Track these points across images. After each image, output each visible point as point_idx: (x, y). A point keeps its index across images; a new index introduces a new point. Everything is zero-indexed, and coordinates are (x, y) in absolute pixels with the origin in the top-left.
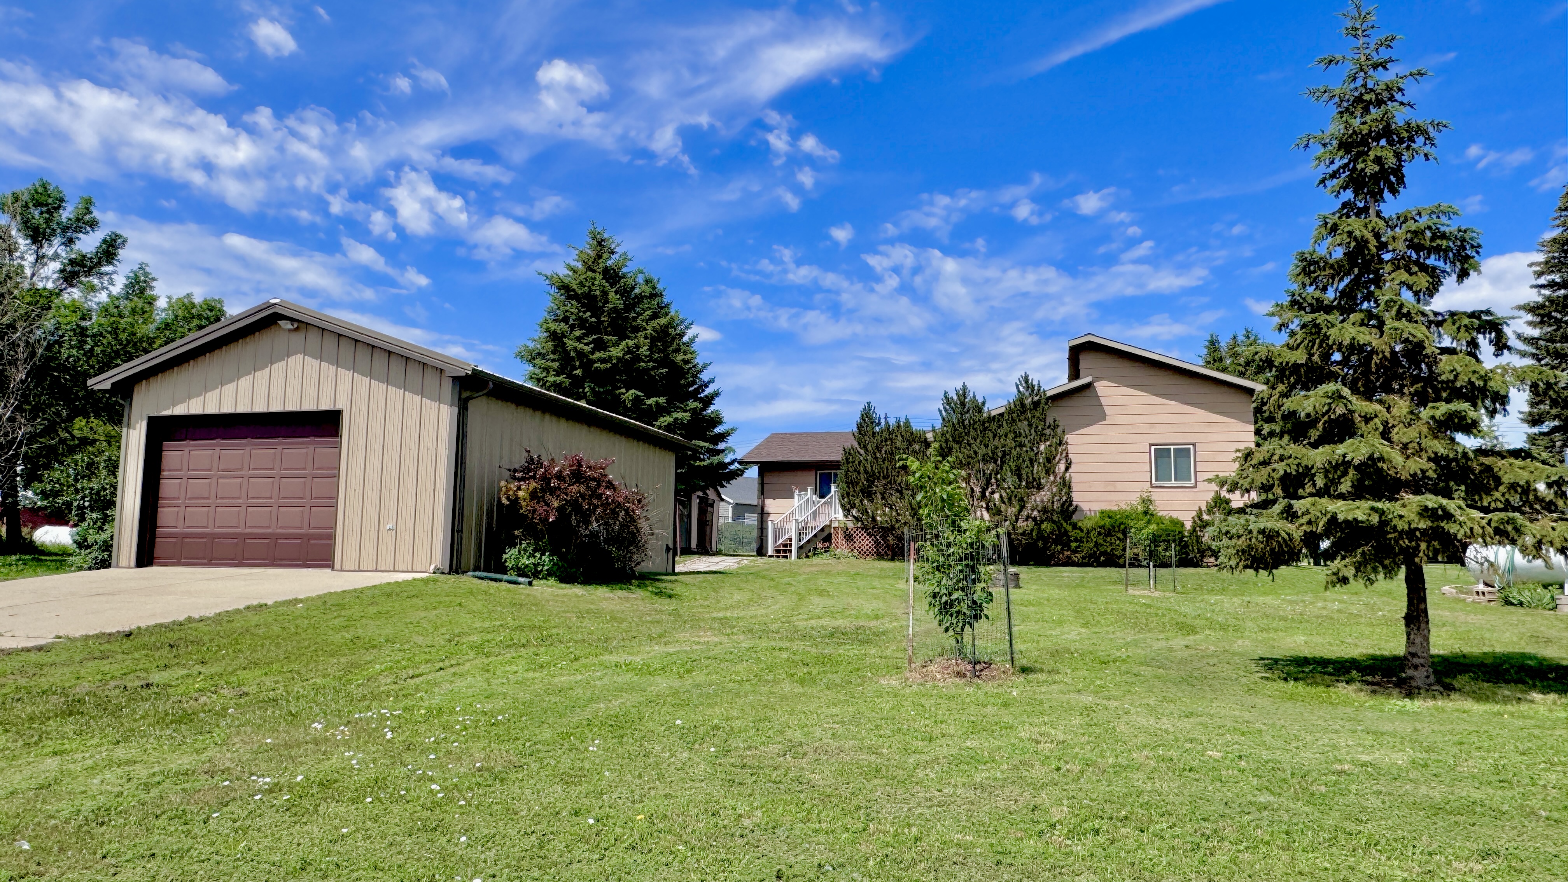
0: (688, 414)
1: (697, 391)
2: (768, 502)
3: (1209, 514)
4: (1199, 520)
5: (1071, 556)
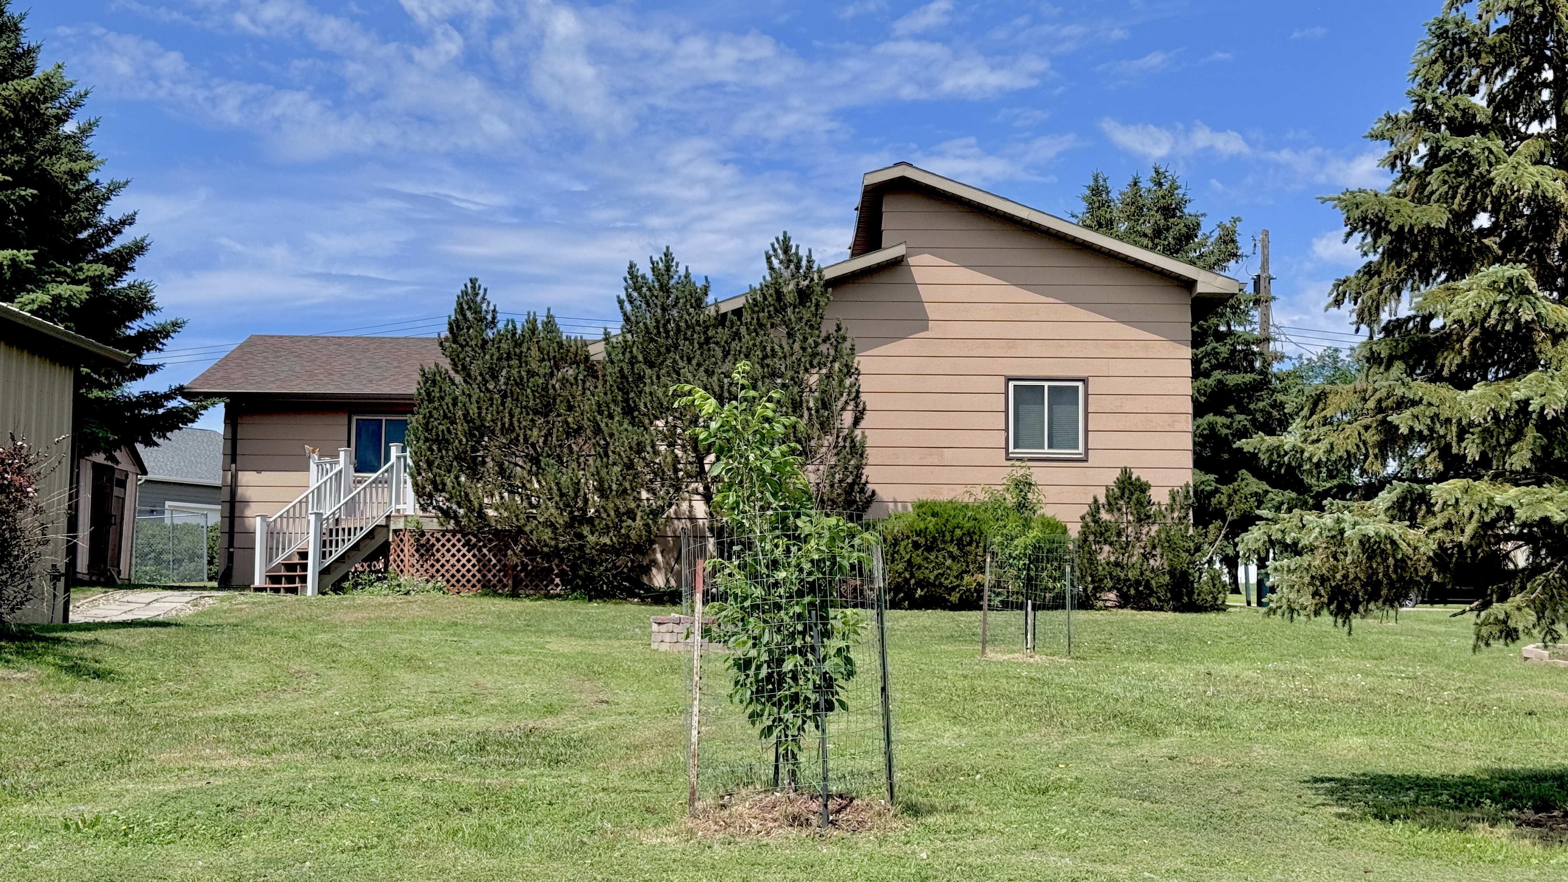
0: (85, 288)
1: (95, 241)
2: (246, 478)
3: (1110, 511)
4: (1094, 521)
5: (861, 588)
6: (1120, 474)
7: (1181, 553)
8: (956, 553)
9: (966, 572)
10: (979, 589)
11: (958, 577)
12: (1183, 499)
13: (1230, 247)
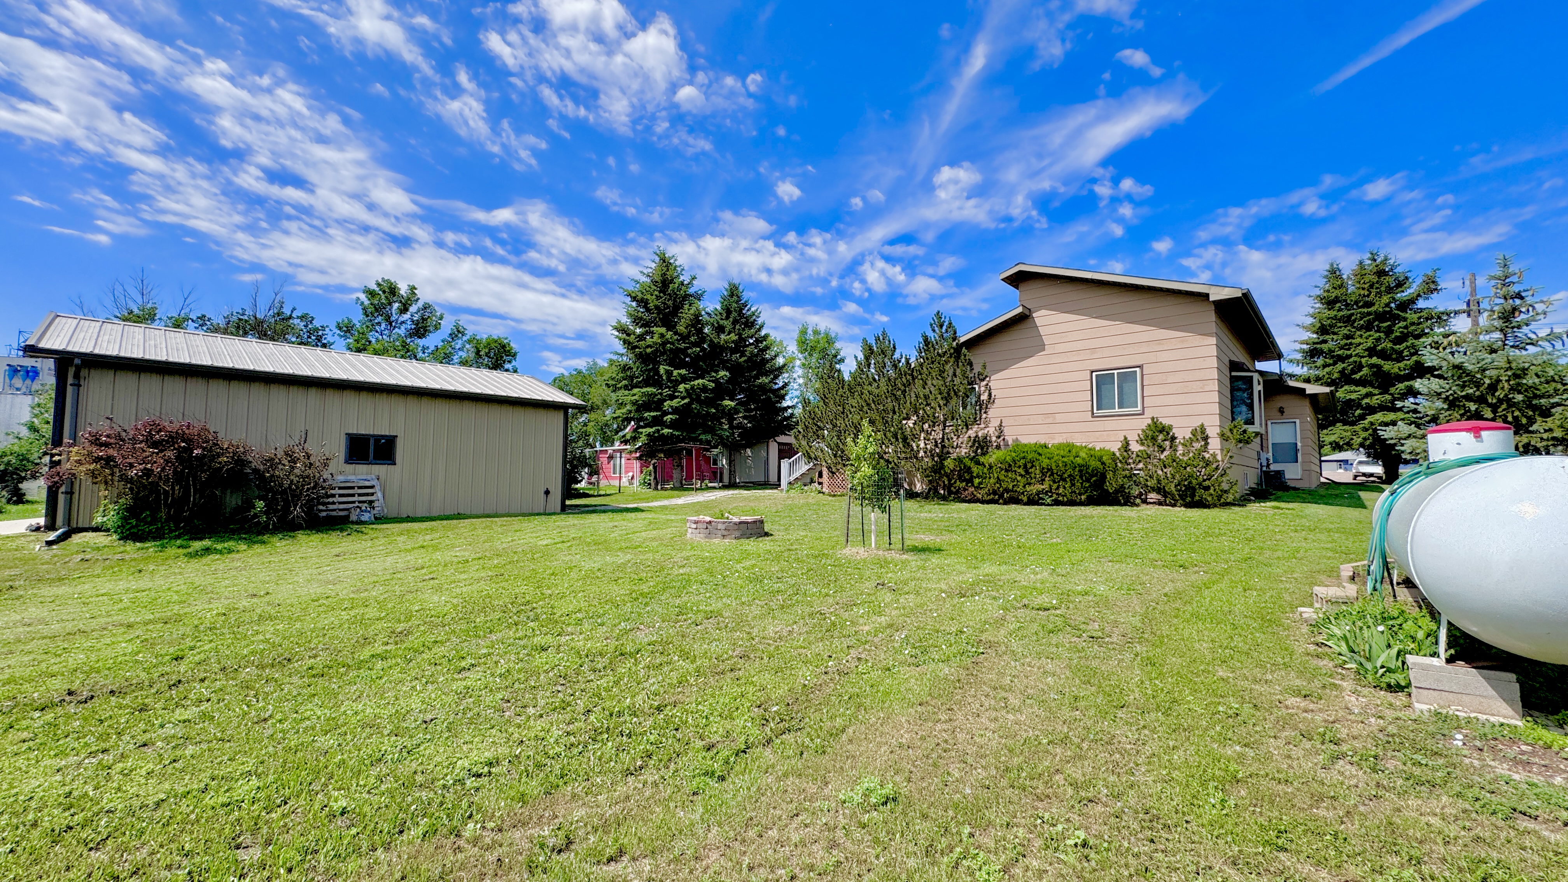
3: (1143, 444)
4: (1126, 451)
5: (975, 493)
6: (1150, 421)
7: (1188, 469)
8: (1023, 473)
9: (1030, 484)
10: (1038, 493)
11: (1024, 487)
12: (1200, 433)
13: (1433, 286)
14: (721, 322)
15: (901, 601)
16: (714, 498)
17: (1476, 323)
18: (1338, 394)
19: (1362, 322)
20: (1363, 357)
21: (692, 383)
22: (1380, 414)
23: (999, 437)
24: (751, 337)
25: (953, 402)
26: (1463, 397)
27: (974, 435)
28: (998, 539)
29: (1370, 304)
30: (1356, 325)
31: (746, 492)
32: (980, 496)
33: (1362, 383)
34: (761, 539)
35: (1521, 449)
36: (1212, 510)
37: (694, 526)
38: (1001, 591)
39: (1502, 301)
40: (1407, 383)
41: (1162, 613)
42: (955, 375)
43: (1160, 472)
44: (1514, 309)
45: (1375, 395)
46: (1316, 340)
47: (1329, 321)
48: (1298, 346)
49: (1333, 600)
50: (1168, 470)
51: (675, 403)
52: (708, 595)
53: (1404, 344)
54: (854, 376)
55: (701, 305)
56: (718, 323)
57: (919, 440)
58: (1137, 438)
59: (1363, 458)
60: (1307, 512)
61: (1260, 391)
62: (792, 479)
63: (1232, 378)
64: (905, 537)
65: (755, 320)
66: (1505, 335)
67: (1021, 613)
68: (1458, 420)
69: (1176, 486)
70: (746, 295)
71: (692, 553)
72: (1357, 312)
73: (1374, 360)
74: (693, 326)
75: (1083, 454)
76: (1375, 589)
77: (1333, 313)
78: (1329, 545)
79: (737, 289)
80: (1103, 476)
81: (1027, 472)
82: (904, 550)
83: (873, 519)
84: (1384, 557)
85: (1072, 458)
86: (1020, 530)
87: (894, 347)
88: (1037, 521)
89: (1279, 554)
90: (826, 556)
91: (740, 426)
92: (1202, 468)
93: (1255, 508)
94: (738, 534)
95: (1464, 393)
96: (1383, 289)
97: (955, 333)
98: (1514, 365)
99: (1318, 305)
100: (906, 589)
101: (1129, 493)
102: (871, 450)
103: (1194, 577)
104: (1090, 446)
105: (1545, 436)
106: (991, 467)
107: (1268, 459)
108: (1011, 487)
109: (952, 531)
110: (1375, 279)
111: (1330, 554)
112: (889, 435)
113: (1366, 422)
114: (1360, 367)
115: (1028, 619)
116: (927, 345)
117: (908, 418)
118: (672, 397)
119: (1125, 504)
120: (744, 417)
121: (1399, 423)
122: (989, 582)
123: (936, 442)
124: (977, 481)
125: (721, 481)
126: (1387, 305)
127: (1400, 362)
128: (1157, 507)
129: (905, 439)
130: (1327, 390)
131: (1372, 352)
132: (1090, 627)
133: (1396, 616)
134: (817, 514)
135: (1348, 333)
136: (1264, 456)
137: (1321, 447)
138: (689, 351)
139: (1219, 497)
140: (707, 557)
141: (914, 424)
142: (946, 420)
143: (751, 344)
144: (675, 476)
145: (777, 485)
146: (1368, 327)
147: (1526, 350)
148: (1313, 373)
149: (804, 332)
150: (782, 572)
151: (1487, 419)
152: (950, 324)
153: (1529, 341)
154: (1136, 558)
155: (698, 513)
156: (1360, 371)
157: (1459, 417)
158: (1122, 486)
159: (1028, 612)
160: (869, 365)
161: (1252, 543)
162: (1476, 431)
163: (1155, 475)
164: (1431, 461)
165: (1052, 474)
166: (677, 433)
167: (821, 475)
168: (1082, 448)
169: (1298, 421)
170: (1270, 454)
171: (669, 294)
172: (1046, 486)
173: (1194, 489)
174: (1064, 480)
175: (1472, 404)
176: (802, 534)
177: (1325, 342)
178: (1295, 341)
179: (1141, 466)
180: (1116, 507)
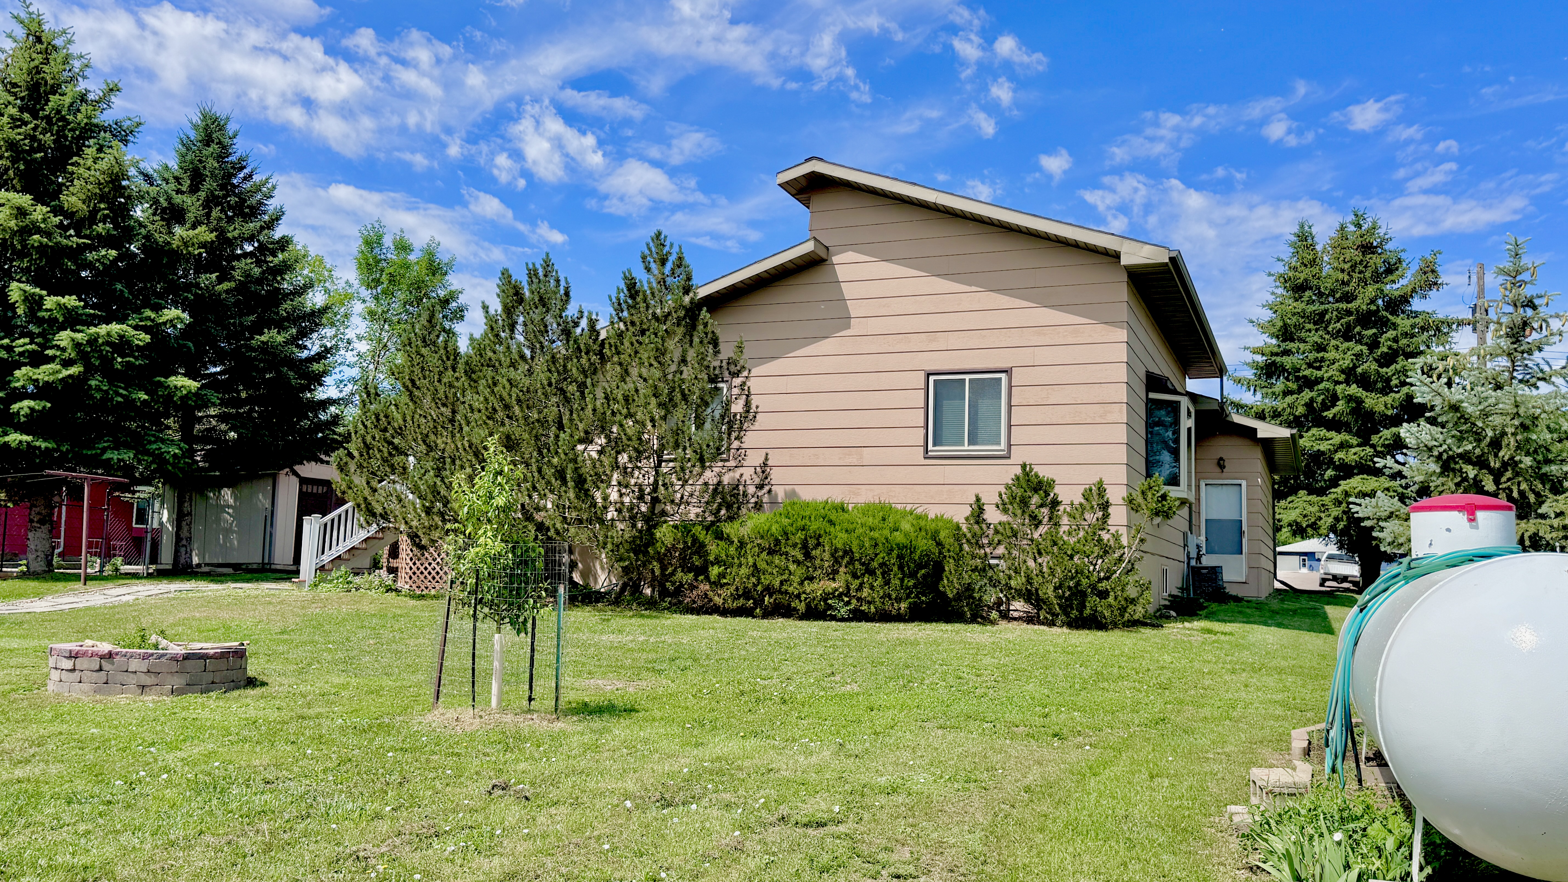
3: (1005, 511)
4: (977, 523)
5: (710, 594)
6: (1018, 471)
7: (1076, 559)
8: (800, 557)
9: (811, 579)
10: (826, 597)
11: (801, 583)
12: (1096, 497)
13: (1431, 277)
14: (178, 199)
15: (541, 819)
16: (130, 598)
17: (1482, 340)
18: (1301, 442)
19: (1338, 325)
20: (1337, 383)
21: (93, 330)
22: (1358, 478)
23: (760, 487)
24: (251, 239)
25: (678, 414)
26: (1460, 456)
27: (715, 481)
28: (746, 687)
29: (1348, 298)
30: (1330, 329)
31: (213, 586)
32: (718, 600)
33: (1335, 425)
34: (236, 693)
35: (1527, 543)
36: (1110, 633)
37: (68, 664)
38: (741, 792)
39: (1510, 309)
40: (1394, 430)
41: (1019, 823)
42: (684, 361)
43: (1031, 563)
44: (1525, 324)
45: (1351, 447)
46: (1276, 350)
47: (1294, 319)
48: (1249, 357)
49: (1277, 790)
50: (1044, 560)
51: (45, 373)
52: (82, 828)
53: (1393, 367)
54: (479, 347)
55: (129, 154)
56: (169, 199)
57: (609, 486)
58: (997, 500)
59: (1333, 549)
60: (1251, 638)
61: (1189, 429)
62: (326, 558)
63: (1149, 401)
64: (562, 684)
65: (260, 203)
66: (1513, 362)
67: (774, 834)
68: (1453, 493)
69: (1056, 588)
70: (240, 148)
71: (56, 728)
72: (1332, 307)
73: (1354, 389)
74: (102, 198)
75: (906, 526)
76: (1334, 770)
77: (1300, 306)
78: (1279, 697)
79: (221, 128)
80: (939, 568)
81: (807, 555)
82: (558, 711)
83: (497, 647)
84: (1348, 716)
85: (886, 532)
86: (788, 669)
87: (567, 294)
88: (820, 650)
89: (1206, 712)
90: (387, 729)
91: (208, 436)
92: (1097, 557)
93: (1176, 630)
94: (178, 681)
95: (1460, 451)
96: (1368, 274)
97: (689, 279)
98: (1522, 411)
99: (1280, 291)
100: (554, 794)
101: (980, 599)
102: (500, 501)
103: (1074, 756)
104: (919, 510)
105: (1556, 522)
106: (742, 544)
107: (1198, 547)
108: (777, 584)
109: (660, 672)
110: (1357, 255)
111: (1279, 711)
112: (549, 472)
113: (1339, 490)
114: (1335, 398)
115: (785, 845)
116: (633, 297)
117: (587, 440)
118: (37, 359)
119: (973, 620)
120: (222, 418)
121: (1379, 493)
122: (720, 772)
123: (641, 490)
124: (714, 571)
125: (154, 560)
126: (1373, 301)
127: (1387, 394)
128: (1025, 626)
129: (580, 481)
130: (1285, 433)
131: (1350, 375)
132: (895, 857)
133: (1359, 814)
134: (378, 636)
135: (1319, 341)
136: (1193, 540)
137: (1277, 529)
138: (91, 256)
139: (1123, 610)
140: (93, 738)
141: (600, 452)
142: (662, 447)
143: (246, 255)
144: (32, 545)
145: (291, 573)
146: (1347, 335)
147: (1537, 388)
148: (1269, 404)
149: (372, 243)
150: (277, 766)
151: (1487, 493)
152: (680, 258)
153: (1540, 375)
154: (983, 720)
155: (84, 633)
156: (1334, 405)
157: (1453, 488)
158: (969, 588)
159: (786, 830)
160: (512, 327)
161: (1167, 693)
162: (1471, 510)
163: (1024, 569)
164: (1414, 557)
165: (852, 561)
166: (44, 445)
167: (394, 552)
168: (904, 514)
169: (1244, 483)
170: (1203, 538)
171: (48, 118)
172: (838, 584)
173: (1084, 594)
174: (872, 573)
175: (1470, 467)
176: (336, 680)
177: (1287, 353)
178: (1245, 348)
179: (1001, 550)
180: (958, 626)
